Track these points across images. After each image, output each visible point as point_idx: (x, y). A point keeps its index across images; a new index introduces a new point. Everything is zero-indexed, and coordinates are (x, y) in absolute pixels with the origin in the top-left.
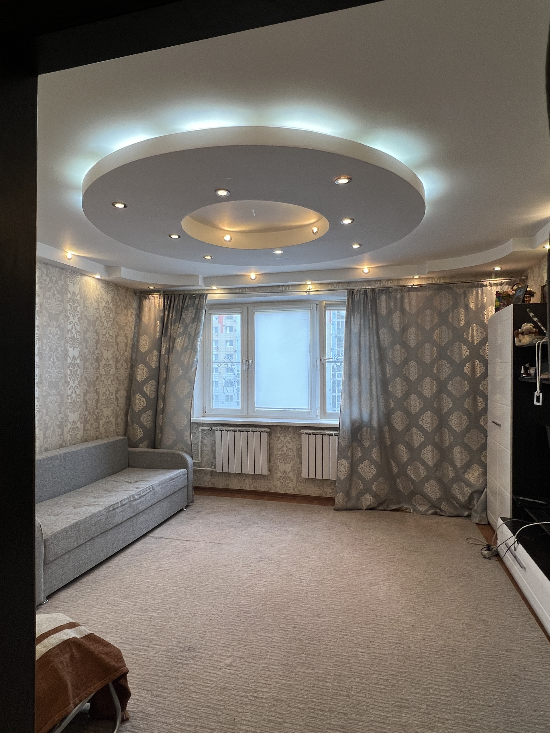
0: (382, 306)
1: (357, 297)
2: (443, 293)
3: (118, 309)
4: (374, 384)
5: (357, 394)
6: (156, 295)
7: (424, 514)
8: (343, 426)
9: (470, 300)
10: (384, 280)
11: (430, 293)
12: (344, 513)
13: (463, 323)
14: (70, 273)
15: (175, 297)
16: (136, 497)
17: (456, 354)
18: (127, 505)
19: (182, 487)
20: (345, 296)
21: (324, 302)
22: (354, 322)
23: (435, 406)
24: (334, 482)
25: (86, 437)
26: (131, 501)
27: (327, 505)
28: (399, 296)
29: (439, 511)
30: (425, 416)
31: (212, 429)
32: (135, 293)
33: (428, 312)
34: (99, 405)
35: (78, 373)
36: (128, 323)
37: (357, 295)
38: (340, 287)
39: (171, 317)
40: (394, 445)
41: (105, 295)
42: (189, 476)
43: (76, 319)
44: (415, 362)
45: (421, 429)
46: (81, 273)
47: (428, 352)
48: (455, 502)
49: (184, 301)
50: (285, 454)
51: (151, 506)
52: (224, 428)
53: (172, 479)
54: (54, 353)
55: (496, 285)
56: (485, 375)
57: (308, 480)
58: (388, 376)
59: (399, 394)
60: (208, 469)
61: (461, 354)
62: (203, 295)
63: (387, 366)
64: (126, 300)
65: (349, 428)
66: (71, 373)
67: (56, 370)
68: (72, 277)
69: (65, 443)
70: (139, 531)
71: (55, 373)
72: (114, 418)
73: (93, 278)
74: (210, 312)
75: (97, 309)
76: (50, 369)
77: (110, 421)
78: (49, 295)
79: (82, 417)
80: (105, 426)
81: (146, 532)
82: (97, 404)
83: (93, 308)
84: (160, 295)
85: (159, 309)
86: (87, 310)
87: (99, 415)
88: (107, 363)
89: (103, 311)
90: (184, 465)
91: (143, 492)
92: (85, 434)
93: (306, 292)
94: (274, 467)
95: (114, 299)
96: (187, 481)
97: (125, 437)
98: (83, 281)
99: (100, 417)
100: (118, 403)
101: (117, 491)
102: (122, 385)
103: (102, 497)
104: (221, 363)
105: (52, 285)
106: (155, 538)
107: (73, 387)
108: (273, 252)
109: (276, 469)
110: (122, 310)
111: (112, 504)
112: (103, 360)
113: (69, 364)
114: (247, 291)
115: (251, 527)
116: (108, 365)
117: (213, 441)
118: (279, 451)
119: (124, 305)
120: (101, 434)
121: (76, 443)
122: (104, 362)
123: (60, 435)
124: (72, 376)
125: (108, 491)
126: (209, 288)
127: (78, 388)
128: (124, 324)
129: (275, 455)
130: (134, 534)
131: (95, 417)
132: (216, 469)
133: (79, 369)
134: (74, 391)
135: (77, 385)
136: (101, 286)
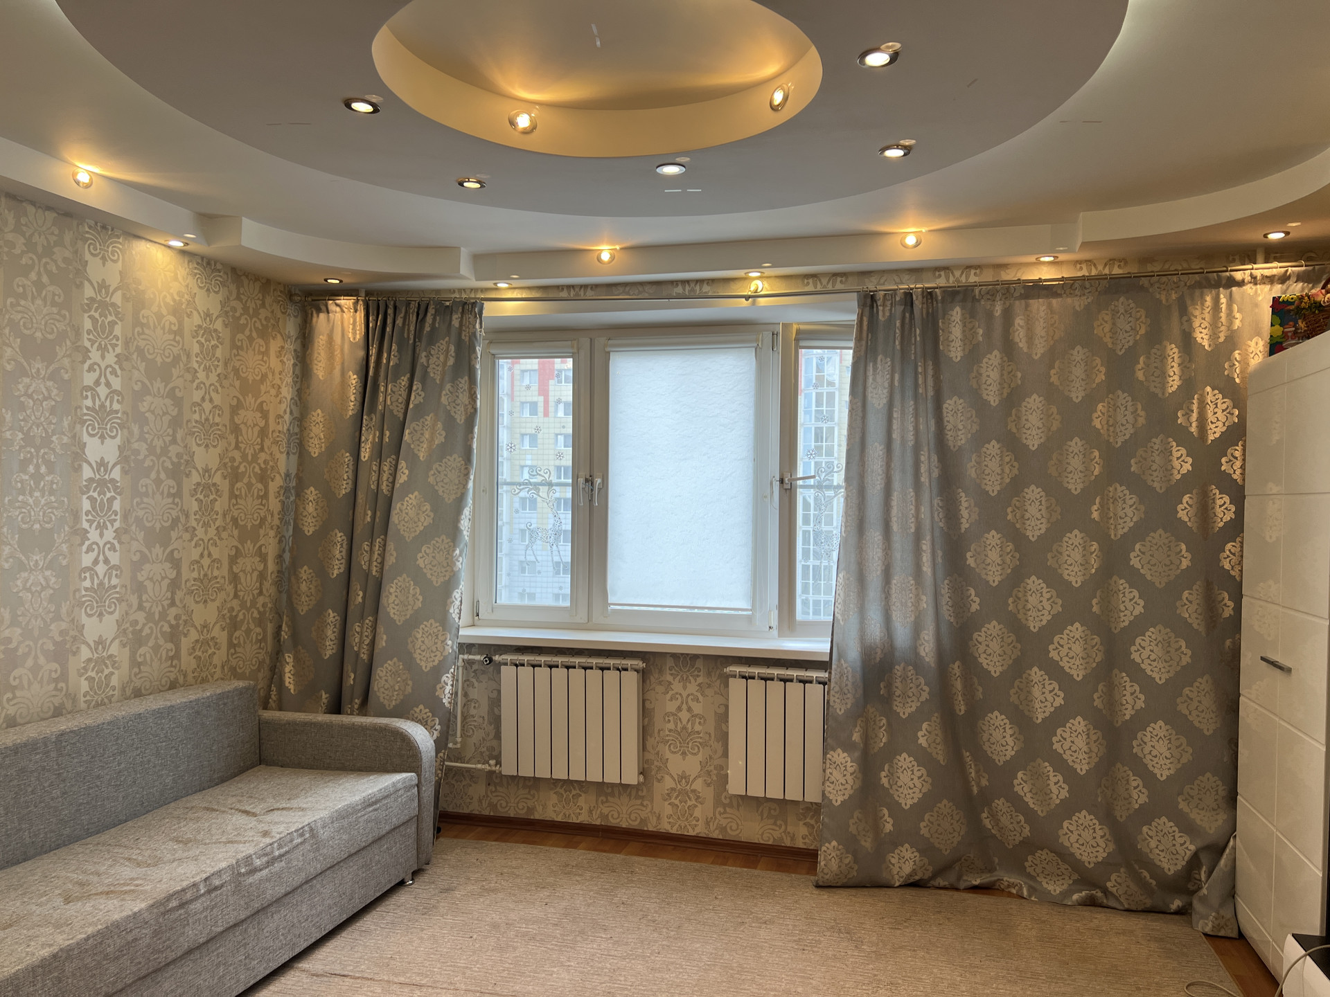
0: (952, 337)
1: (883, 311)
2: (1122, 303)
3: (240, 336)
4: (926, 546)
5: (879, 573)
6: (346, 302)
7: (1058, 903)
8: (839, 660)
9: (1196, 323)
10: (957, 267)
11: (1085, 301)
12: (842, 896)
13: (1174, 383)
14: (90, 227)
15: (395, 308)
16: (258, 862)
17: (1154, 468)
19: (401, 821)
20: (850, 311)
21: (795, 327)
22: (874, 380)
23: (1095, 609)
24: (814, 809)
25: (138, 684)
26: (240, 874)
27: (795, 872)
28: (998, 310)
29: (1099, 894)
30: (1065, 637)
31: (491, 660)
32: (290, 295)
33: (1078, 353)
34: (179, 594)
35: (117, 505)
36: (270, 376)
37: (884, 305)
38: (839, 286)
39: (385, 361)
40: (976, 713)
41: (200, 294)
42: (422, 790)
43: (111, 358)
44: (1040, 490)
45: (1055, 672)
46: (128, 230)
47: (1075, 463)
48: (1145, 874)
49: (420, 317)
50: (684, 728)
51: (307, 882)
52: (526, 658)
53: (369, 803)
54: (38, 452)
55: (1270, 280)
56: (1236, 527)
57: (746, 800)
58: (965, 525)
59: (994, 577)
60: (479, 766)
61: (1167, 468)
62: (474, 304)
63: (963, 499)
64: (264, 313)
65: (858, 664)
66: (94, 508)
67: (43, 497)
68: (97, 239)
69: (73, 703)
70: (266, 958)
71: (43, 506)
72: (224, 630)
73: (163, 247)
74: (493, 351)
75: (175, 333)
76: (24, 494)
77: (213, 638)
78: (24, 287)
79: (127, 628)
80: (197, 653)
81: (286, 958)
82: (173, 593)
83: (163, 328)
84: (358, 300)
85: (354, 339)
86: (143, 333)
87: (180, 622)
88: (204, 481)
89: (195, 340)
90: (410, 760)
91: (280, 847)
92: (136, 675)
93: (747, 298)
94: (656, 763)
95: (228, 309)
96: (416, 804)
97: (251, 682)
98: (134, 253)
99: (181, 629)
100: (239, 589)
101: (208, 841)
102: (249, 542)
103: (157, 862)
104: (520, 485)
105: (34, 257)
106: (313, 975)
107: (99, 547)
108: (658, 170)
109: (659, 768)
110: (250, 339)
111: (179, 888)
112: (194, 472)
113: (86, 481)
114: (590, 293)
115: (587, 939)
116: (207, 488)
117: (496, 692)
118: (669, 721)
119: (258, 325)
120: (185, 676)
121: (106, 700)
122: (195, 478)
123: (56, 681)
124: (97, 514)
125: (181, 842)
126: (489, 284)
127: (113, 549)
128: (258, 378)
129: (659, 731)
130: (248, 969)
131: (166, 628)
132: (501, 766)
133: (118, 497)
134: (101, 558)
135: (112, 541)
136: (188, 270)
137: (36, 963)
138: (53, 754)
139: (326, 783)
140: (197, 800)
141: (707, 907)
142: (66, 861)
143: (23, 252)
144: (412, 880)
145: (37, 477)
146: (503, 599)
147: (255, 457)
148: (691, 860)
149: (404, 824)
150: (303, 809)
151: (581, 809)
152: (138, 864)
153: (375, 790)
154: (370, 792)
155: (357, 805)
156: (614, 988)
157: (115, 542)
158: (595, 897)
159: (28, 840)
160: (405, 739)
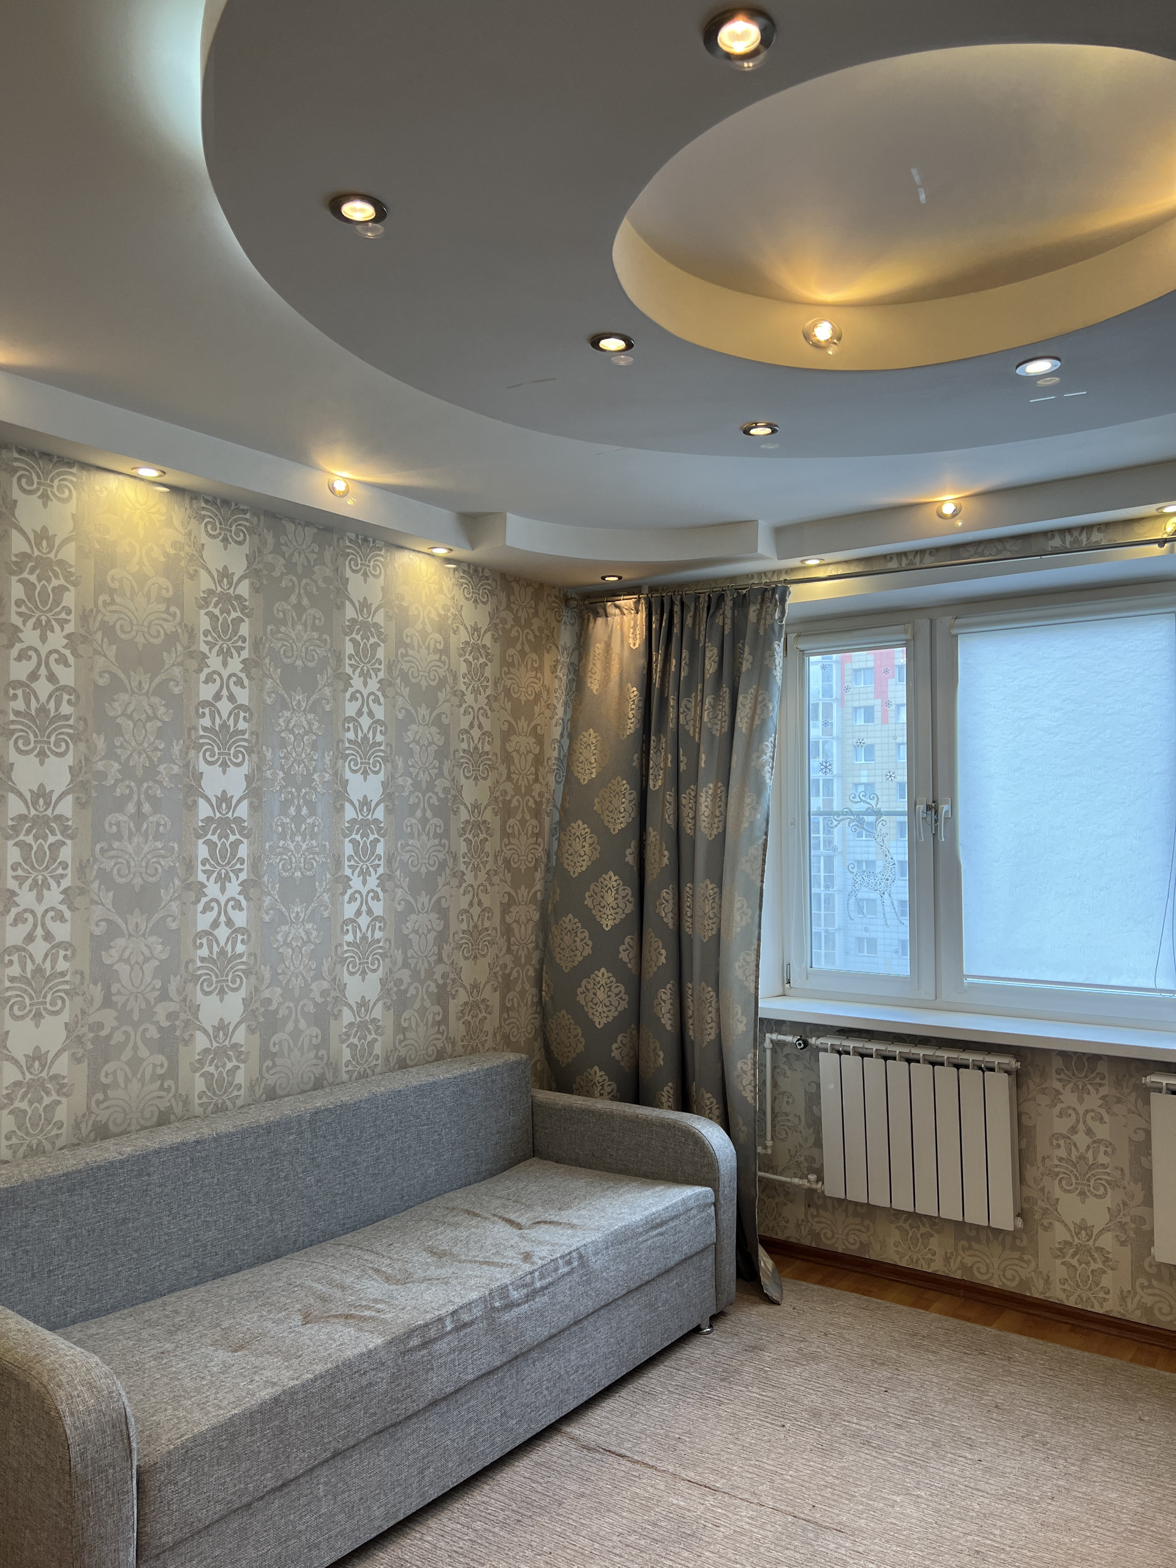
3: (511, 651)
6: (627, 602)
14: (351, 541)
15: (682, 603)
16: (515, 1295)
18: (483, 1325)
19: (693, 1250)
25: (403, 1053)
26: (493, 1309)
31: (806, 1044)
32: (566, 600)
34: (447, 949)
35: (380, 849)
36: (545, 695)
39: (673, 669)
41: (468, 606)
42: (721, 1212)
43: (373, 685)
46: (389, 540)
49: (710, 612)
50: (1082, 1158)
51: (576, 1323)
52: (852, 1044)
53: (655, 1224)
54: (299, 791)
60: (796, 1181)
62: (774, 590)
64: (536, 623)
66: (356, 852)
67: (304, 841)
68: (358, 553)
69: (334, 1073)
70: (527, 1417)
71: (304, 852)
72: (495, 990)
73: (427, 557)
74: (801, 647)
75: (441, 652)
76: (285, 839)
77: (483, 1000)
78: (284, 612)
79: (391, 989)
80: (466, 1018)
81: (552, 1418)
82: (440, 948)
83: (428, 648)
84: (639, 598)
85: (634, 645)
86: (407, 655)
87: (448, 981)
88: (473, 818)
89: (462, 659)
90: (705, 1169)
91: (542, 1277)
92: (400, 1042)
93: (1162, 542)
94: (1040, 1203)
95: (498, 621)
96: (714, 1229)
97: (523, 1056)
98: (396, 565)
99: (448, 989)
100: (512, 942)
101: (463, 1257)
102: (523, 887)
103: (406, 1279)
104: (839, 815)
105: (294, 579)
106: (584, 1447)
107: (362, 896)
108: (1019, 371)
109: (1045, 1211)
110: (523, 654)
111: (422, 1322)
112: (462, 808)
113: (348, 822)
114: (928, 560)
115: (944, 1458)
116: (478, 826)
117: (814, 1086)
118: (1059, 1146)
119: (531, 637)
120: (453, 1044)
121: (368, 1071)
122: (464, 815)
123: (317, 1047)
124: (360, 859)
125: (435, 1253)
126: (795, 562)
127: (376, 897)
128: (531, 698)
129: (1044, 1158)
130: (505, 1430)
131: (433, 988)
132: (823, 1183)
133: (382, 839)
134: (364, 908)
135: (376, 889)
136: (453, 580)
137: (255, 1408)
138: (308, 1135)
139: (603, 1191)
140: (459, 1198)
141: (1127, 1433)
142: (314, 1265)
143: (283, 574)
144: (711, 1326)
145: (298, 819)
146: (821, 964)
147: (529, 790)
148: (1098, 1352)
149: (697, 1254)
150: (572, 1226)
151: (934, 1254)
152: (387, 1278)
153: (660, 1208)
154: (654, 1210)
155: (638, 1227)
156: (985, 1545)
157: (379, 890)
158: (955, 1390)
159: (280, 1234)
160: (698, 1143)
